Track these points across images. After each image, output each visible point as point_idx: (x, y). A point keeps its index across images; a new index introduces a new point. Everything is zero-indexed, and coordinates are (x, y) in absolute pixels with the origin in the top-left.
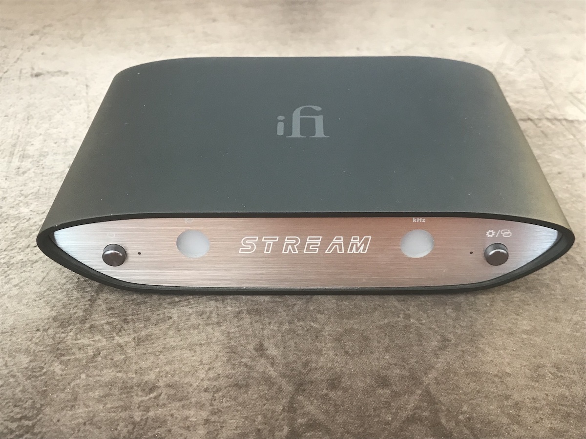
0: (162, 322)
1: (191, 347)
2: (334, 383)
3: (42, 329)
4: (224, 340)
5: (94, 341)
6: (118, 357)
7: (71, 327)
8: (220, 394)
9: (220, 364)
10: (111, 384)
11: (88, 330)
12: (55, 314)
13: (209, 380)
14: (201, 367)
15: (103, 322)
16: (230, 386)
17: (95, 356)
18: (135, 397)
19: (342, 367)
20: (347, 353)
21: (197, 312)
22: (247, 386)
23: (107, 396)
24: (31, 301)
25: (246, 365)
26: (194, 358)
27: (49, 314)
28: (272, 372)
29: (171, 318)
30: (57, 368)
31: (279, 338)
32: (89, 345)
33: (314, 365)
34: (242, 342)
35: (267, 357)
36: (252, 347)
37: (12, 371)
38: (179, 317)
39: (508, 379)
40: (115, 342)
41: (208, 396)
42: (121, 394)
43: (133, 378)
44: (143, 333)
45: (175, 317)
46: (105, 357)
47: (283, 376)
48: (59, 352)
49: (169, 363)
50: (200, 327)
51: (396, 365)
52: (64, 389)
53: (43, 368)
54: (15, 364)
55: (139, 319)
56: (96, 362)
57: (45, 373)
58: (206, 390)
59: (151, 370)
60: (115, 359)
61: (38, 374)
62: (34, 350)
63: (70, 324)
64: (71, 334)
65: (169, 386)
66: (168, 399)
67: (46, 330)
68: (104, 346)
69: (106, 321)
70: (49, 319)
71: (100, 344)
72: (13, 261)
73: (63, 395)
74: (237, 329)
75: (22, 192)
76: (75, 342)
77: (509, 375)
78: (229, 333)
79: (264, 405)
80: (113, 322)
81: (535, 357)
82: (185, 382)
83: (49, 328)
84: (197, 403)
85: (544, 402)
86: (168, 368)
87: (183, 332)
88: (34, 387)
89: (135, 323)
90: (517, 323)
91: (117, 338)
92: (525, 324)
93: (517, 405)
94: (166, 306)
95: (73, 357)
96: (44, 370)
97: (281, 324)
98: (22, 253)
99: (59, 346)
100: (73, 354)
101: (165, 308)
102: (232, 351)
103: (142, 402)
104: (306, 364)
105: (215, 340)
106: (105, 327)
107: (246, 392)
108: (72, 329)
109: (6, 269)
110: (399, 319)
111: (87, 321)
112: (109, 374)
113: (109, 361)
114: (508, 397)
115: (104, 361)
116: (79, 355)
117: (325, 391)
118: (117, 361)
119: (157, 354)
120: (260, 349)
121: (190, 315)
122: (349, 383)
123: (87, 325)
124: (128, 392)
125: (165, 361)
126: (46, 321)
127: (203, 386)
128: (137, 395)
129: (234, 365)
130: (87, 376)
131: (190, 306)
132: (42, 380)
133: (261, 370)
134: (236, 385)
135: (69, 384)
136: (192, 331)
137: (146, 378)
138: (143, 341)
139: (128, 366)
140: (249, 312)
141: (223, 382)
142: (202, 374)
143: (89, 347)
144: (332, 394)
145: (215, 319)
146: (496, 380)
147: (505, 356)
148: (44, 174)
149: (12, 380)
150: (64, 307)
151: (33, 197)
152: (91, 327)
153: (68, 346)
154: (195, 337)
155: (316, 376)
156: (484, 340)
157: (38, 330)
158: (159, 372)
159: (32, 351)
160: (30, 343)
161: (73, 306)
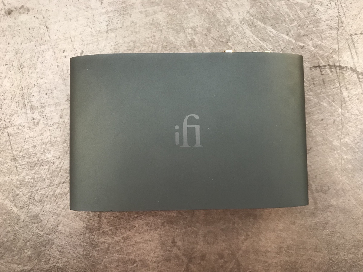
0: (132, 229)
1: (146, 242)
2: (203, 258)
3: (83, 234)
4: (158, 238)
5: (106, 239)
6: (118, 248)
7: (95, 232)
8: (160, 264)
9: (158, 250)
10: (118, 260)
11: (102, 234)
12: (86, 226)
13: (155, 257)
14: (151, 251)
15: (107, 229)
16: (164, 260)
17: (108, 247)
18: (129, 266)
19: (206, 250)
20: (208, 243)
21: (146, 223)
22: (170, 260)
23: (118, 266)
24: (73, 218)
25: (169, 251)
26: (148, 247)
27: (83, 226)
28: (179, 253)
29: (135, 227)
30: (95, 253)
31: (181, 236)
32: (105, 242)
33: (195, 249)
34: (166, 239)
35: (177, 246)
36: (170, 241)
37: (78, 255)
38: (138, 226)
39: (268, 254)
40: (115, 240)
41: (156, 265)
42: (123, 265)
43: (126, 257)
44: (125, 235)
45: (137, 225)
46: (113, 248)
47: (184, 255)
48: (93, 245)
49: (138, 250)
50: (148, 231)
51: (227, 248)
52: (101, 264)
53: (89, 254)
54: (78, 252)
55: (122, 227)
56: (110, 250)
57: (91, 257)
58: (155, 262)
59: (132, 253)
60: (117, 249)
61: (88, 257)
62: (83, 245)
63: (94, 231)
64: (96, 236)
65: (140, 261)
66: (141, 267)
67: (85, 234)
68: (111, 242)
69: (108, 229)
70: (84, 228)
71: (109, 241)
72: (56, 193)
73: (101, 266)
74: (163, 232)
75: (43, 141)
76: (99, 240)
77: (269, 252)
78: (160, 234)
79: (177, 268)
80: (112, 229)
81: (281, 243)
82: (146, 259)
83: (86, 233)
84: (152, 268)
85: (279, 264)
86: (139, 252)
87: (142, 234)
88: (89, 263)
89: (121, 230)
90: (277, 225)
91: (115, 238)
92: (281, 226)
93: (269, 266)
94: (132, 220)
95: (100, 248)
96: (90, 255)
97: (182, 229)
98: (58, 188)
99: (93, 242)
100: (100, 246)
101: (132, 221)
102: (163, 243)
103: (131, 268)
104: (192, 249)
105: (155, 238)
106: (109, 232)
107: (170, 263)
108: (95, 234)
109: (55, 199)
110: (230, 225)
111: (101, 229)
112: (116, 256)
113: (115, 250)
114: (266, 262)
115: (113, 250)
116: (102, 247)
117: (199, 262)
118: (118, 249)
119: (133, 245)
120: (174, 242)
121: (143, 225)
122: (208, 258)
123: (101, 231)
124: (126, 264)
125: (137, 249)
126: (83, 229)
127: (153, 260)
128: (129, 265)
129: (164, 250)
130: (108, 257)
131: (142, 220)
132: (91, 260)
133: (175, 252)
134: (166, 260)
135: (102, 261)
136: (145, 234)
137: (131, 257)
138: (126, 239)
139: (123, 252)
140: (168, 223)
141: (160, 258)
142: (152, 255)
143: (105, 243)
144: (202, 263)
145: (153, 227)
146: (264, 254)
147: (269, 242)
148: (49, 124)
149: (79, 260)
150: (88, 222)
151: (50, 145)
152: (103, 232)
153: (96, 242)
154: (147, 236)
155: (196, 254)
156: (263, 235)
157: (81, 234)
158: (136, 254)
159: (82, 245)
160: (80, 241)
161: (92, 221)
